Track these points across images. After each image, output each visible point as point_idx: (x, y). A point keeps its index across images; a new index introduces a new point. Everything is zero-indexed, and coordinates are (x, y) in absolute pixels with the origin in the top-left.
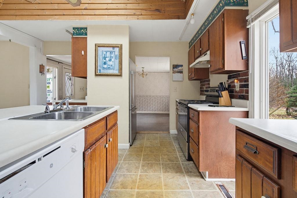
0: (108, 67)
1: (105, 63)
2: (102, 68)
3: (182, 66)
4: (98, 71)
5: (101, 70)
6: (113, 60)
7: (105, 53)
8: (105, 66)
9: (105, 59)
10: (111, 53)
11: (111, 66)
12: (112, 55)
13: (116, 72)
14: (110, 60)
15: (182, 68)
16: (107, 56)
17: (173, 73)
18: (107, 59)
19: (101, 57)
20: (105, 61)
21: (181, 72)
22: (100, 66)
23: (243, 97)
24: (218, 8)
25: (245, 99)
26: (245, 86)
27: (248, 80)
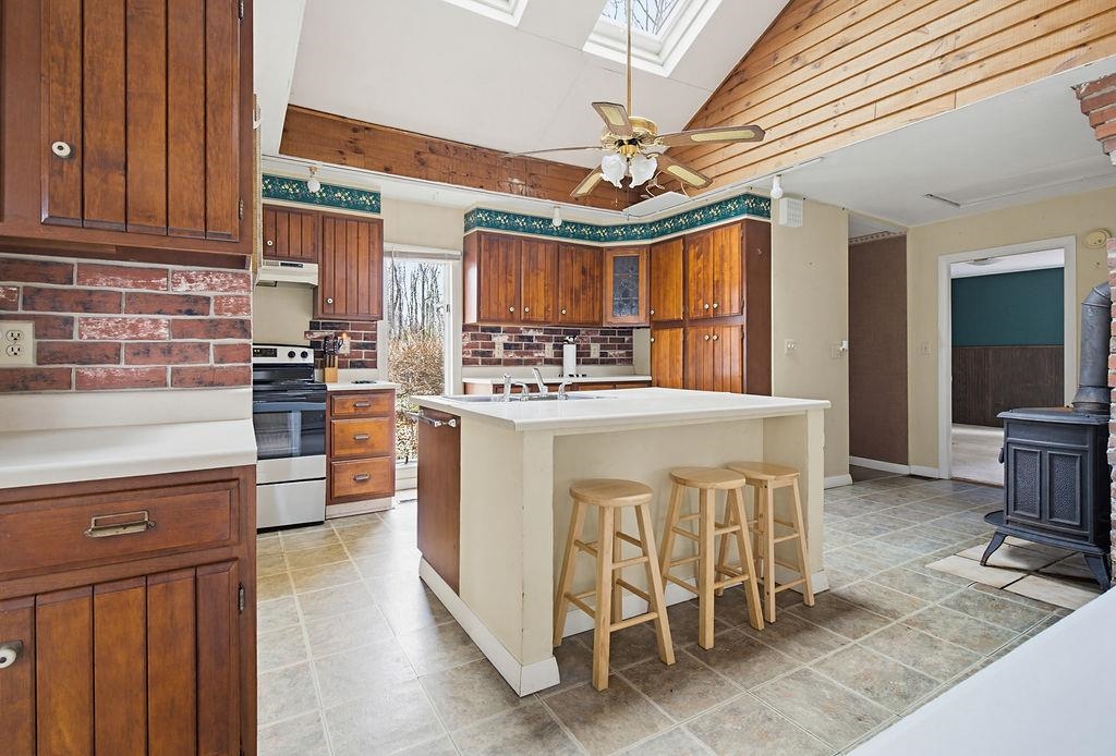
23: (362, 365)
24: (356, 197)
25: (366, 367)
26: (365, 346)
27: (374, 337)
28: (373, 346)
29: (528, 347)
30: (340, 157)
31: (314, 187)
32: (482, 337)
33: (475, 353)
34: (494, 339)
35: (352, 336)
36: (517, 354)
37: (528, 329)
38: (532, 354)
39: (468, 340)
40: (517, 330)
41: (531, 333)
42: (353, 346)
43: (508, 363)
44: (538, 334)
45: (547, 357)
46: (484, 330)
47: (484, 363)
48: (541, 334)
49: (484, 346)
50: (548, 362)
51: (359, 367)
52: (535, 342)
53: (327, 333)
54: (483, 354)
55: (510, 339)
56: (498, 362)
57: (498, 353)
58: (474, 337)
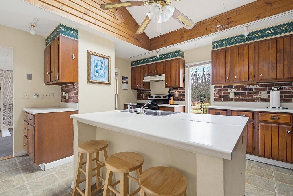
0: (100, 75)
1: (97, 71)
2: (94, 76)
3: (127, 78)
4: (91, 78)
5: (94, 77)
6: (103, 69)
7: (97, 61)
8: (97, 74)
9: (97, 68)
10: (102, 63)
11: (102, 74)
12: (103, 65)
13: (106, 81)
14: (101, 69)
15: (128, 79)
16: (99, 65)
17: (122, 83)
18: (99, 68)
19: (93, 65)
20: (97, 69)
21: (127, 83)
22: (92, 74)
23: (181, 100)
24: (173, 54)
25: (182, 101)
26: (182, 95)
27: (184, 92)
28: (184, 94)
29: (249, 93)
30: (162, 46)
31: (158, 56)
32: (223, 90)
33: (220, 96)
34: (229, 91)
35: (179, 92)
36: (242, 96)
37: (249, 85)
38: (252, 96)
39: (217, 91)
40: (243, 86)
41: (251, 87)
42: (179, 95)
43: (237, 100)
44: (255, 87)
45: (262, 97)
46: (224, 87)
47: (224, 100)
48: (258, 87)
49: (224, 93)
50: (262, 100)
51: (180, 100)
52: (254, 91)
53: (173, 91)
54: (224, 97)
55: (238, 90)
56: (232, 100)
57: (232, 96)
58: (220, 90)
